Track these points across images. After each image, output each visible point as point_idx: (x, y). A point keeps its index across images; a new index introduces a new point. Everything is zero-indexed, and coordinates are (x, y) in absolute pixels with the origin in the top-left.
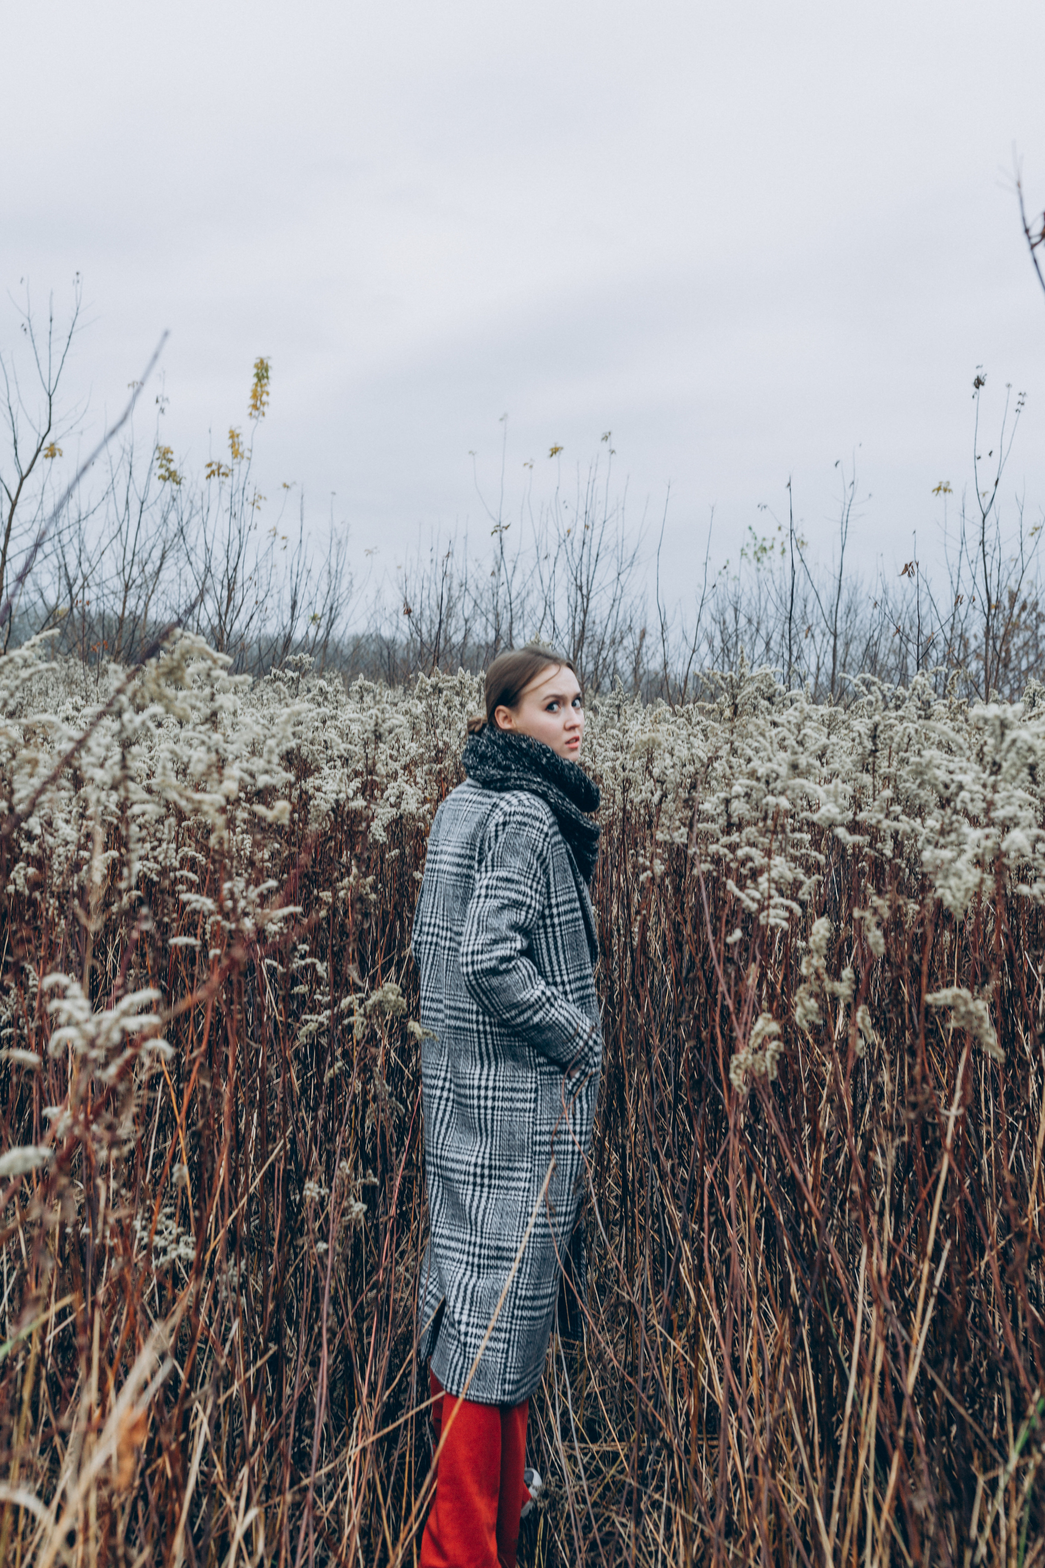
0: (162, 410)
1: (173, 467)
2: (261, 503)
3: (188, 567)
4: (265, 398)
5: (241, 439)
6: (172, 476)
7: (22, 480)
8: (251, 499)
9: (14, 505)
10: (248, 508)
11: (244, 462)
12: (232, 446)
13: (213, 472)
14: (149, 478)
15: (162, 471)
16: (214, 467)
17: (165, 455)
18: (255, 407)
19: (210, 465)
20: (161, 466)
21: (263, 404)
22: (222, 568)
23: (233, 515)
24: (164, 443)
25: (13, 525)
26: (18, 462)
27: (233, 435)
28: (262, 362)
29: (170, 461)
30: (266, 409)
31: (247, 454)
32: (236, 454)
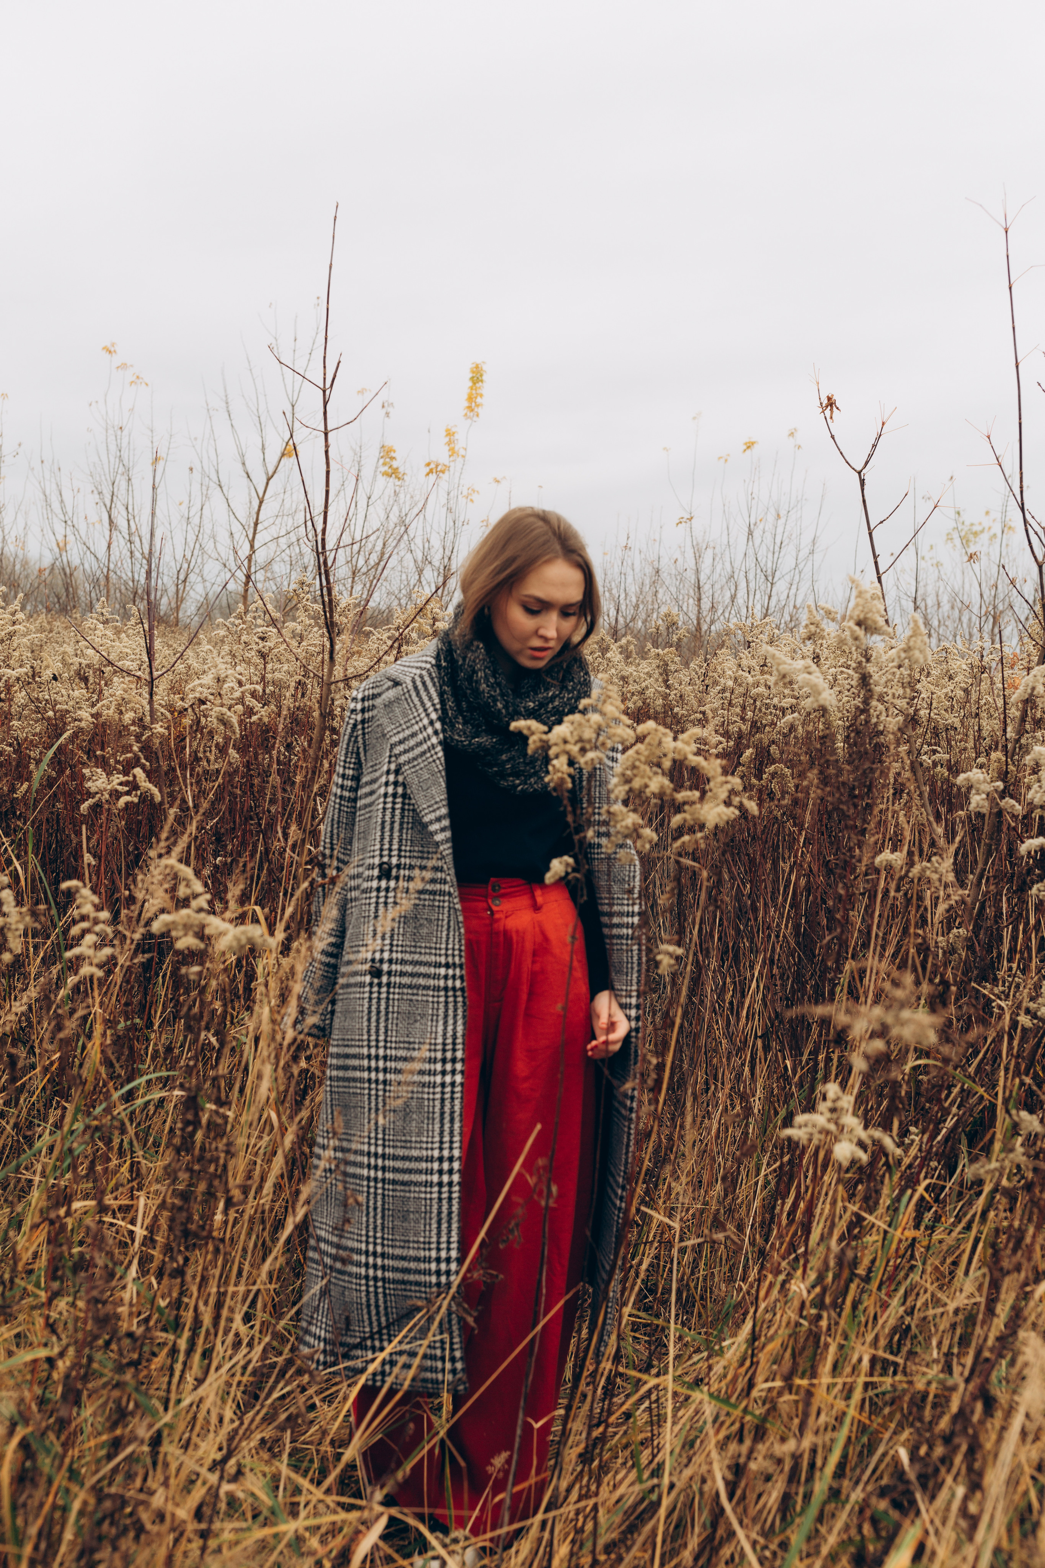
0: (387, 414)
1: (395, 464)
2: (475, 497)
3: (409, 555)
4: (479, 400)
5: (456, 436)
6: (394, 473)
7: (269, 479)
8: (465, 493)
9: (261, 503)
10: (462, 501)
11: (460, 459)
12: (449, 443)
13: (431, 471)
14: (375, 476)
15: (386, 468)
16: (432, 466)
17: (387, 453)
18: (470, 409)
19: (428, 464)
20: (384, 464)
21: (478, 406)
22: (439, 556)
23: (450, 510)
24: (388, 443)
25: (261, 518)
26: (265, 465)
27: (450, 434)
28: (477, 367)
29: (392, 458)
30: (480, 410)
31: (462, 452)
32: (453, 452)
